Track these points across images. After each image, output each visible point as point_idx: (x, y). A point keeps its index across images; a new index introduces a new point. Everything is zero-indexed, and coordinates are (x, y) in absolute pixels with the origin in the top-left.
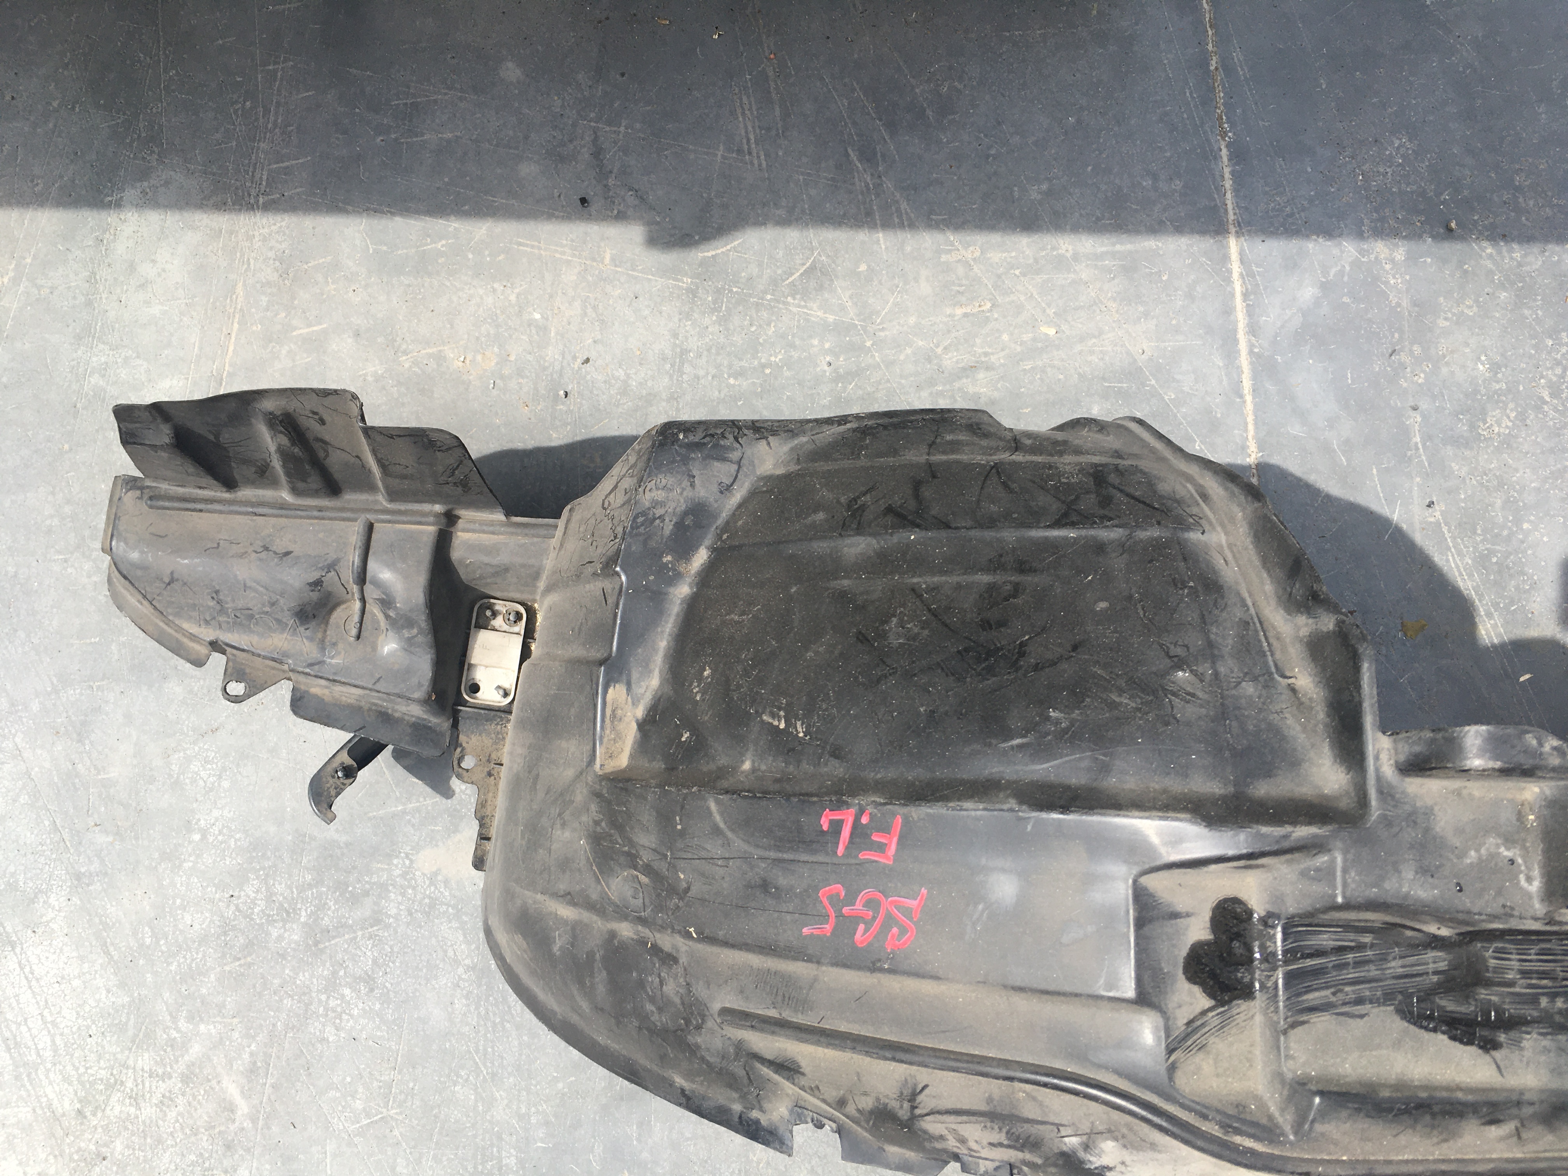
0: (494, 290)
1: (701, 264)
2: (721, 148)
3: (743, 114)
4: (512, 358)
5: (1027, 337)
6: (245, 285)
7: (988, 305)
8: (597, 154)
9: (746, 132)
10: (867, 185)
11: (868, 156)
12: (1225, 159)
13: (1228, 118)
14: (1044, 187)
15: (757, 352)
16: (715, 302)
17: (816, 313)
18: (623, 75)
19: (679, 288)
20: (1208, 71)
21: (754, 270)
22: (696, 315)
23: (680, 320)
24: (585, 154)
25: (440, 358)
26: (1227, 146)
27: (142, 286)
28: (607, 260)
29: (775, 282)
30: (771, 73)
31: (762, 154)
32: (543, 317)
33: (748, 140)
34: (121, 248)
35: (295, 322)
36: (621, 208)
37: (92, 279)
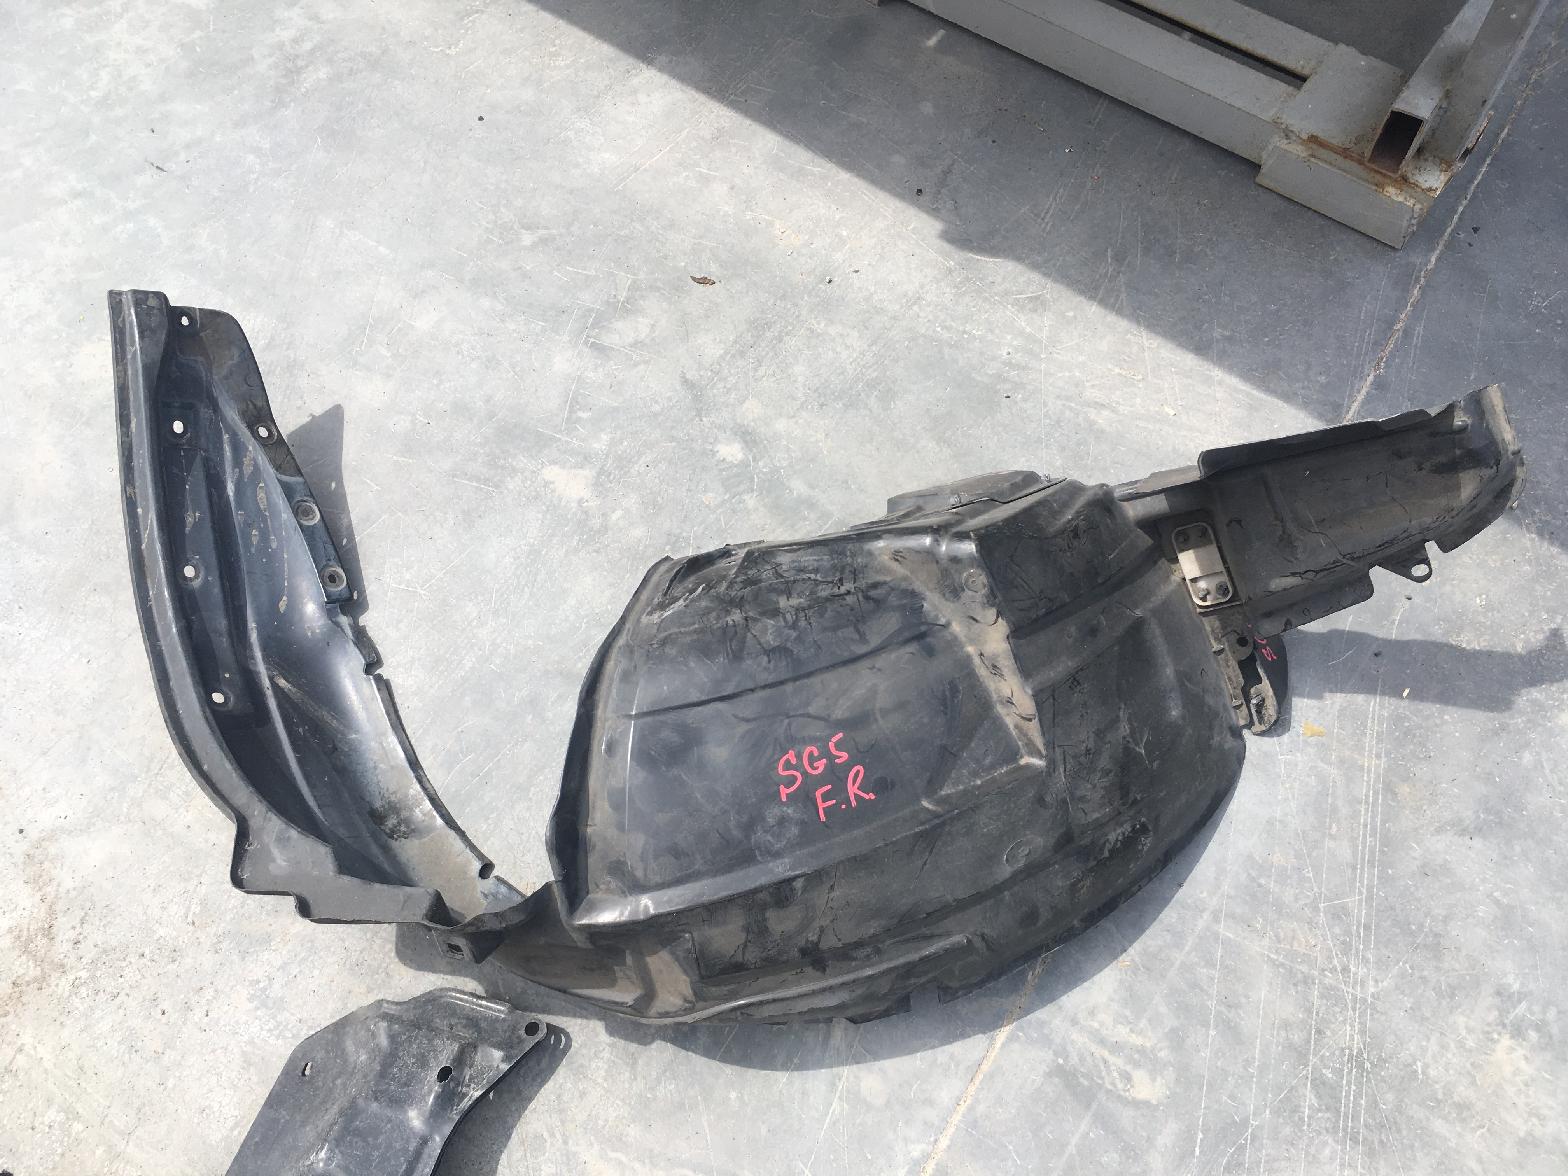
0: (830, 207)
1: (966, 260)
2: (1027, 207)
3: (1055, 198)
4: (812, 246)
5: (1151, 408)
6: (689, 132)
7: (1140, 377)
8: (948, 172)
9: (1049, 208)
10: (1106, 274)
11: (1119, 258)
12: (1368, 383)
13: (1387, 360)
14: (1227, 333)
15: (967, 322)
16: (960, 283)
17: (1022, 322)
18: (994, 142)
19: (944, 264)
20: (1391, 328)
21: (999, 279)
22: (943, 283)
23: (931, 281)
24: (939, 170)
25: (770, 224)
26: (1375, 377)
27: (633, 104)
28: (910, 228)
29: (1007, 293)
30: (1089, 185)
31: (1051, 223)
32: (848, 236)
33: (1048, 212)
34: (635, 81)
35: (701, 164)
36: (940, 207)
37: (608, 87)
